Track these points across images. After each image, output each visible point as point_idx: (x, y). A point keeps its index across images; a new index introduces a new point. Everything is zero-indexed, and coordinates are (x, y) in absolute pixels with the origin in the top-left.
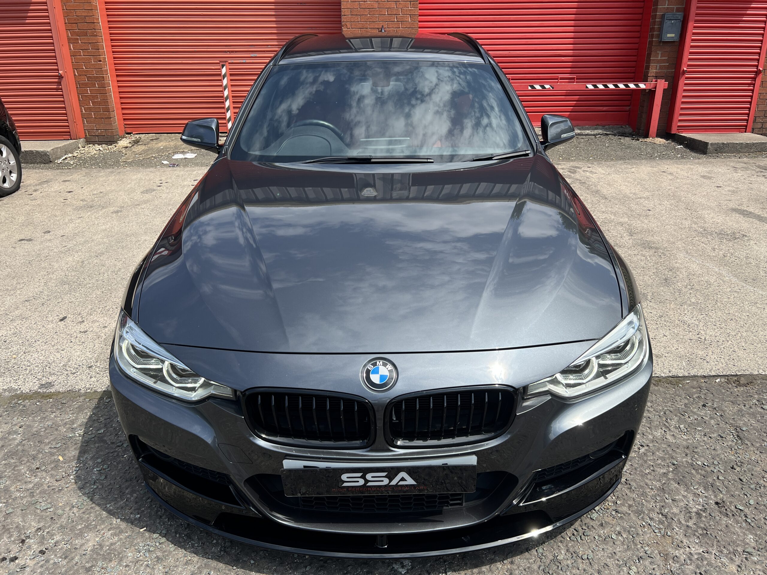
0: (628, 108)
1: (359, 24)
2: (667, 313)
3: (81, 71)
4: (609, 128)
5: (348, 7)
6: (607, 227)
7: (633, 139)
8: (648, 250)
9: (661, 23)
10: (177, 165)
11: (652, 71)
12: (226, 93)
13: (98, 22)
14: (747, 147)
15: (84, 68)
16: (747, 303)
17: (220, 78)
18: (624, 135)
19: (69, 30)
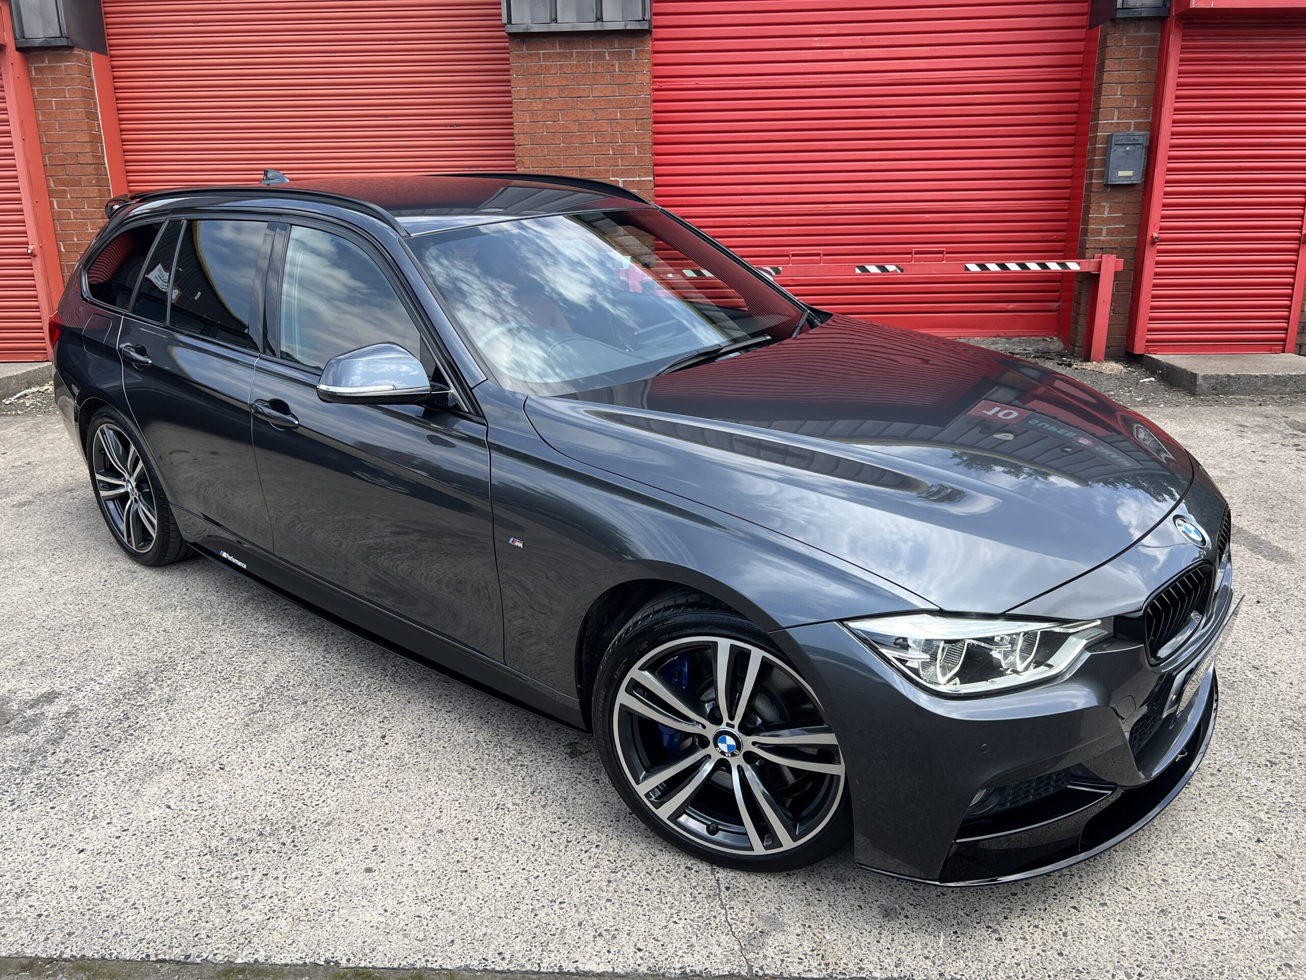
0: (1055, 305)
1: (546, 160)
3: (70, 244)
4: (1020, 342)
5: (525, 131)
7: (1061, 365)
9: (1106, 152)
11: (1092, 240)
13: (102, 162)
14: (1277, 384)
15: (76, 239)
18: (1047, 356)
19: (51, 176)
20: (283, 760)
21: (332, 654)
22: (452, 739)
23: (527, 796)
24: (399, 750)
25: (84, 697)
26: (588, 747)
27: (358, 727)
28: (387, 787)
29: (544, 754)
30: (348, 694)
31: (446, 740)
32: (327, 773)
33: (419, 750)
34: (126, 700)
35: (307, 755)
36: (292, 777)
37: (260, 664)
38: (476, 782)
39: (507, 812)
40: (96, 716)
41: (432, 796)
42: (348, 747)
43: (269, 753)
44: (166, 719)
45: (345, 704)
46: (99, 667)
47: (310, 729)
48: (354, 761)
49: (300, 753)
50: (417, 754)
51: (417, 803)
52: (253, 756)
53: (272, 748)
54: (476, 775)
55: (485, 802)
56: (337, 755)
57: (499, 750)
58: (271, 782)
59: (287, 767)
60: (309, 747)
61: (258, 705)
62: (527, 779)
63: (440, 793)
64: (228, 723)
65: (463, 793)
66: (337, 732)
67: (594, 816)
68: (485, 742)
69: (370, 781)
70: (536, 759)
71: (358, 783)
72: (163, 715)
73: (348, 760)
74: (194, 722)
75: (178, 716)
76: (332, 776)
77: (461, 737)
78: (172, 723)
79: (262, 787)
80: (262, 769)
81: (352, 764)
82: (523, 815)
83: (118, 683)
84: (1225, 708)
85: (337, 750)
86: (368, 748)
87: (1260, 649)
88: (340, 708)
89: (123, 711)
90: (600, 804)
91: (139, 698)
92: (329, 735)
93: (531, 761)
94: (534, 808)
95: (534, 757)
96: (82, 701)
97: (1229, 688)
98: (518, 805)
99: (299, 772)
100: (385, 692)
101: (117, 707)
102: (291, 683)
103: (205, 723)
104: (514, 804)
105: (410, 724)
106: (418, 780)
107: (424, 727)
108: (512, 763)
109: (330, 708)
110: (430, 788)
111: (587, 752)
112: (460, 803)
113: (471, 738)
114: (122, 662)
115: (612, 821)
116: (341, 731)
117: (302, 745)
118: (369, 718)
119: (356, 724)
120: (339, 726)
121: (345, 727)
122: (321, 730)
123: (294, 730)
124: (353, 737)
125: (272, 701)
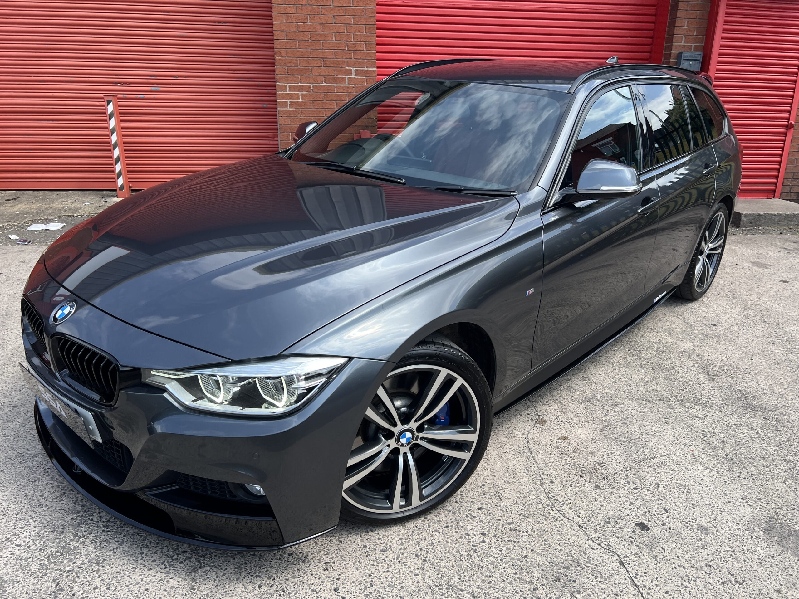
6: (669, 361)
8: (752, 413)
9: (677, 64)
10: (30, 241)
12: (114, 138)
25: (6, 565)
34: (52, 565)
40: (25, 589)
44: (104, 588)
46: (12, 524)
64: (172, 587)
66: (288, 587)
68: (436, 586)
72: (98, 582)
74: (135, 589)
75: (114, 582)
77: (411, 583)
78: (111, 592)
83: (37, 543)
89: (54, 580)
91: (66, 561)
96: (5, 570)
101: (46, 575)
103: (147, 590)
105: (354, 570)
107: (370, 573)
113: (421, 582)
114: (34, 516)
116: (292, 585)
118: (312, 566)
119: (302, 574)
120: (287, 579)
121: (293, 580)
122: (271, 586)
123: (243, 589)
124: (306, 593)
125: (206, 554)
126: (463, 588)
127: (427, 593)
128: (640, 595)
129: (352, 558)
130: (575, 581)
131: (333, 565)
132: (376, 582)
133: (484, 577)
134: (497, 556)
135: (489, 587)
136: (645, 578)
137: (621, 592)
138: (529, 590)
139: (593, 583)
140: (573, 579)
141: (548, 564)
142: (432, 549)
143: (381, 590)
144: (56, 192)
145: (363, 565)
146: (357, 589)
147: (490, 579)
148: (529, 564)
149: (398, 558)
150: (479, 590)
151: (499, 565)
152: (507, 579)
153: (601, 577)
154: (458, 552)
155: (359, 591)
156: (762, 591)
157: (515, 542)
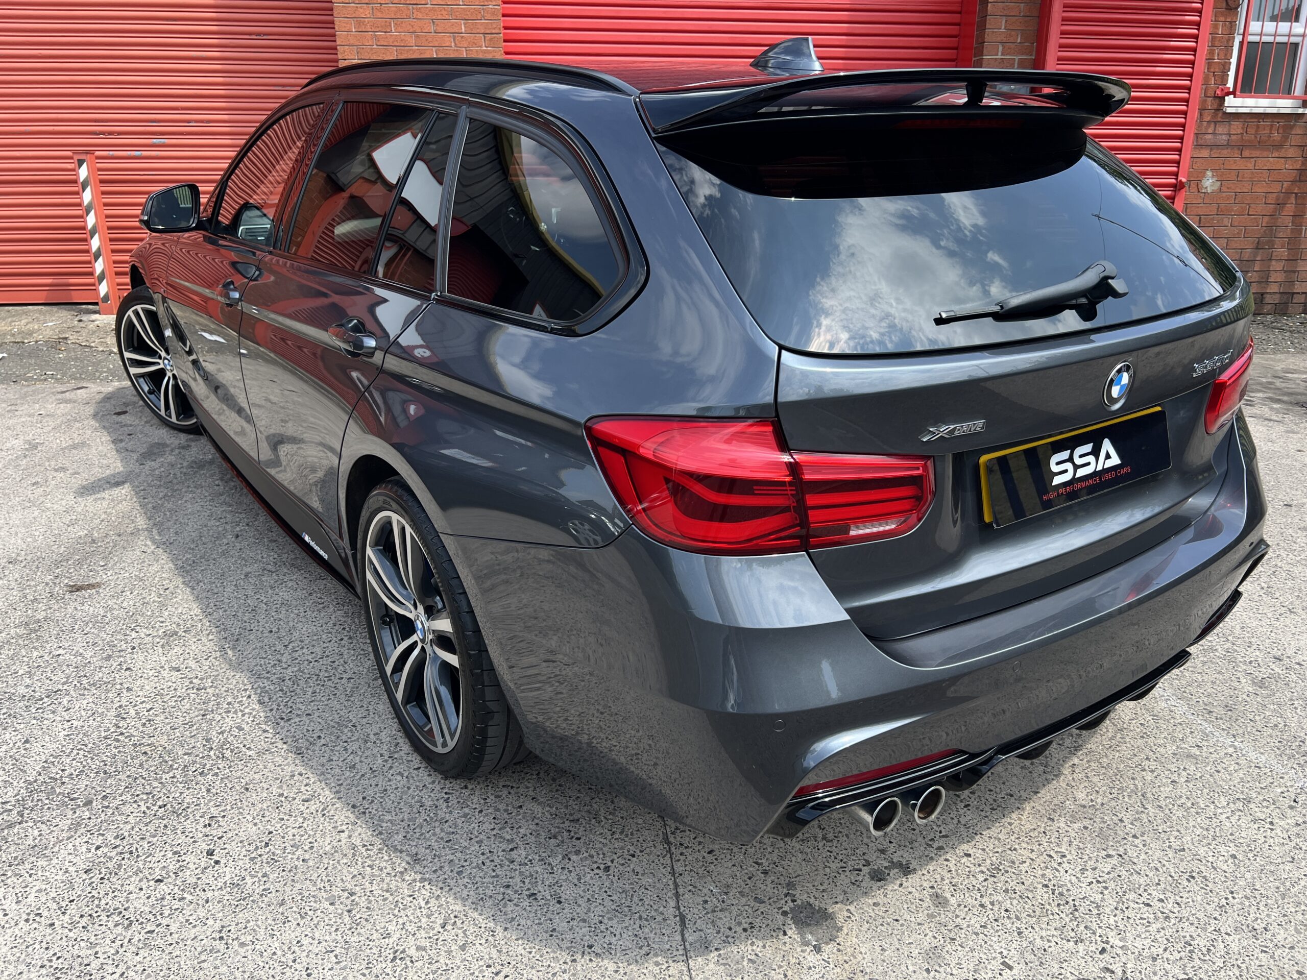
2: (1013, 855)
12: (91, 220)
16: (1223, 801)
17: (76, 189)
20: (55, 906)
21: (128, 721)
22: (315, 844)
23: (435, 932)
24: (237, 871)
26: (512, 840)
27: (172, 837)
28: (221, 938)
29: (452, 857)
30: (155, 784)
31: (306, 848)
32: (126, 923)
33: (267, 869)
35: (94, 893)
36: (71, 934)
37: (19, 744)
38: (358, 916)
39: (409, 963)
41: (293, 948)
42: (157, 874)
43: (33, 895)
45: (151, 801)
47: (98, 848)
48: (168, 897)
49: (83, 891)
50: (265, 875)
51: (271, 963)
52: (8, 902)
53: (39, 885)
54: (357, 904)
55: (374, 951)
56: (141, 889)
57: (386, 858)
58: (37, 946)
59: (62, 917)
60: (96, 880)
61: (15, 812)
62: (433, 901)
63: (305, 941)
65: (339, 937)
66: (140, 849)
67: (538, 957)
68: (364, 846)
69: (194, 930)
70: (441, 868)
71: (175, 936)
73: (159, 896)
76: (133, 928)
77: (328, 840)
79: (23, 957)
80: (22, 924)
81: (165, 903)
82: (434, 967)
84: (1268, 714)
85: (140, 881)
86: (188, 873)
87: (1273, 634)
88: (143, 808)
90: (546, 936)
92: (127, 856)
93: (435, 871)
94: (449, 952)
95: (438, 864)
97: (1261, 687)
98: (424, 949)
99: (80, 925)
100: (209, 776)
102: (67, 773)
104: (418, 948)
105: (250, 825)
106: (270, 921)
107: (272, 829)
108: (407, 878)
109: (126, 809)
110: (290, 934)
111: (512, 850)
112: (336, 956)
113: (344, 841)
115: (565, 963)
116: (146, 846)
117: (85, 876)
118: (188, 821)
119: (169, 832)
120: (142, 839)
121: (151, 839)
122: (115, 848)
123: (72, 851)
124: (164, 856)
125: (37, 805)
126: (404, 849)
127: (346, 855)
128: (669, 855)
129: (255, 810)
130: (578, 839)
131: (220, 819)
132: (277, 841)
133: (443, 834)
134: (477, 806)
135: (444, 848)
136: (688, 833)
137: (641, 851)
138: (503, 851)
139: (604, 841)
140: (576, 836)
141: (549, 816)
142: (382, 798)
143: (277, 852)
144: (7, 308)
145: (266, 819)
146: (244, 849)
147: (451, 837)
148: (520, 817)
149: (323, 810)
150: (428, 851)
151: (473, 818)
152: (477, 837)
153: (621, 833)
154: (420, 801)
155: (245, 853)
156: (857, 851)
157: (512, 787)
